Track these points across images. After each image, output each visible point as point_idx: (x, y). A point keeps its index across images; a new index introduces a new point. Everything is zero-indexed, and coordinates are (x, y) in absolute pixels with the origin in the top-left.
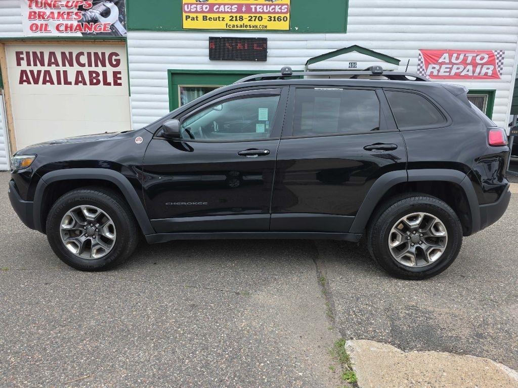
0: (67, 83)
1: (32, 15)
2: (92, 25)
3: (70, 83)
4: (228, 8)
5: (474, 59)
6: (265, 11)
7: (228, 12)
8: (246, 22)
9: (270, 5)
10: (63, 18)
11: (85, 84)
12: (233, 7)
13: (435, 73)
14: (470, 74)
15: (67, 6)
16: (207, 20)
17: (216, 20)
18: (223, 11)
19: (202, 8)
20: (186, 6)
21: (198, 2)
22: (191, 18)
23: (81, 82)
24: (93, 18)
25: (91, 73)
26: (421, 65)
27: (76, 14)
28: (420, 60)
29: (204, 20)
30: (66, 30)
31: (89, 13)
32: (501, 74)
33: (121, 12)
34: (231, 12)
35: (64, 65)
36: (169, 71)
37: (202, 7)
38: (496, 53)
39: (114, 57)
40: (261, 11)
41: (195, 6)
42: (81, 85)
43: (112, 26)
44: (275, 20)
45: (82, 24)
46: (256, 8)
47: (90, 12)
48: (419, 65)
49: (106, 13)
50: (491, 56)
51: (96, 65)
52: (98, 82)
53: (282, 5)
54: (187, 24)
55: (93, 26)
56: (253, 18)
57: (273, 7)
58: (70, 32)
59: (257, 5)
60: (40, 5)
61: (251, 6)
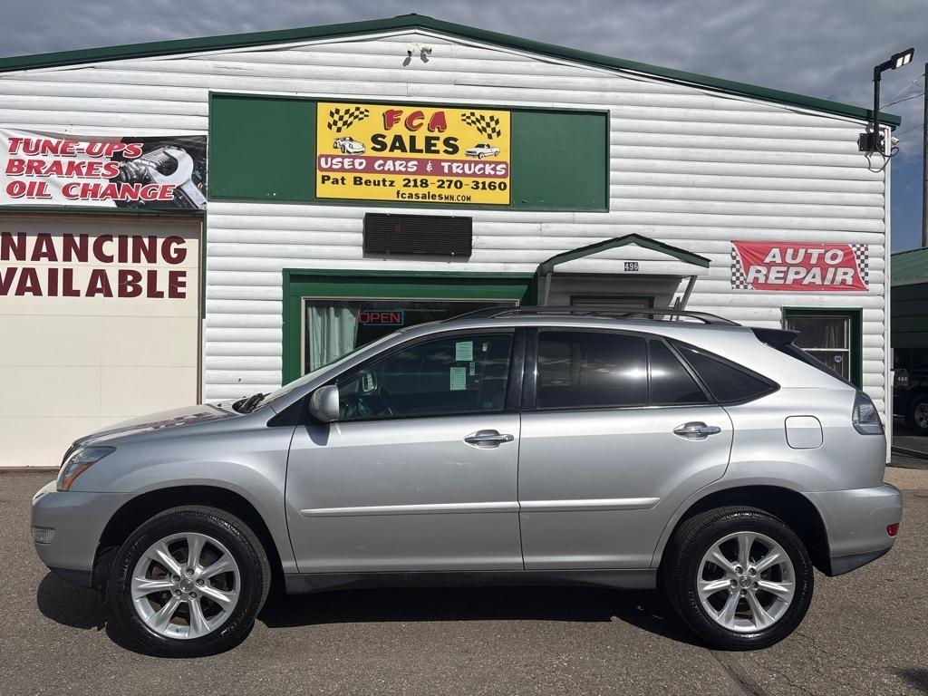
0: (70, 291)
1: (14, 166)
2: (138, 187)
3: (77, 293)
4: (401, 165)
5: (821, 257)
6: (467, 171)
7: (400, 172)
8: (433, 189)
9: (476, 163)
10: (79, 173)
11: (108, 293)
12: (410, 164)
13: (762, 280)
14: (818, 281)
15: (90, 152)
16: (361, 184)
17: (379, 185)
18: (392, 169)
19: (353, 164)
20: (323, 160)
21: (346, 154)
22: (331, 180)
23: (99, 291)
24: (143, 175)
25: (123, 274)
26: (738, 266)
27: (107, 167)
28: (734, 258)
29: (355, 183)
30: (84, 194)
31: (134, 166)
32: (867, 282)
33: (199, 166)
34: (407, 173)
35: (67, 258)
36: (285, 271)
37: (353, 162)
38: (854, 249)
39: (174, 246)
40: (461, 172)
41: (340, 159)
42: (99, 296)
43: (179, 191)
44: (484, 188)
45: (119, 186)
46: (450, 167)
47: (137, 164)
48: (733, 266)
49: (169, 167)
50: (848, 253)
51: (136, 259)
52: (137, 291)
53: (497, 163)
54: (323, 190)
55: (141, 190)
56: (446, 184)
57: (481, 166)
58: (90, 199)
59: (453, 161)
60: (33, 149)
61: (443, 164)
